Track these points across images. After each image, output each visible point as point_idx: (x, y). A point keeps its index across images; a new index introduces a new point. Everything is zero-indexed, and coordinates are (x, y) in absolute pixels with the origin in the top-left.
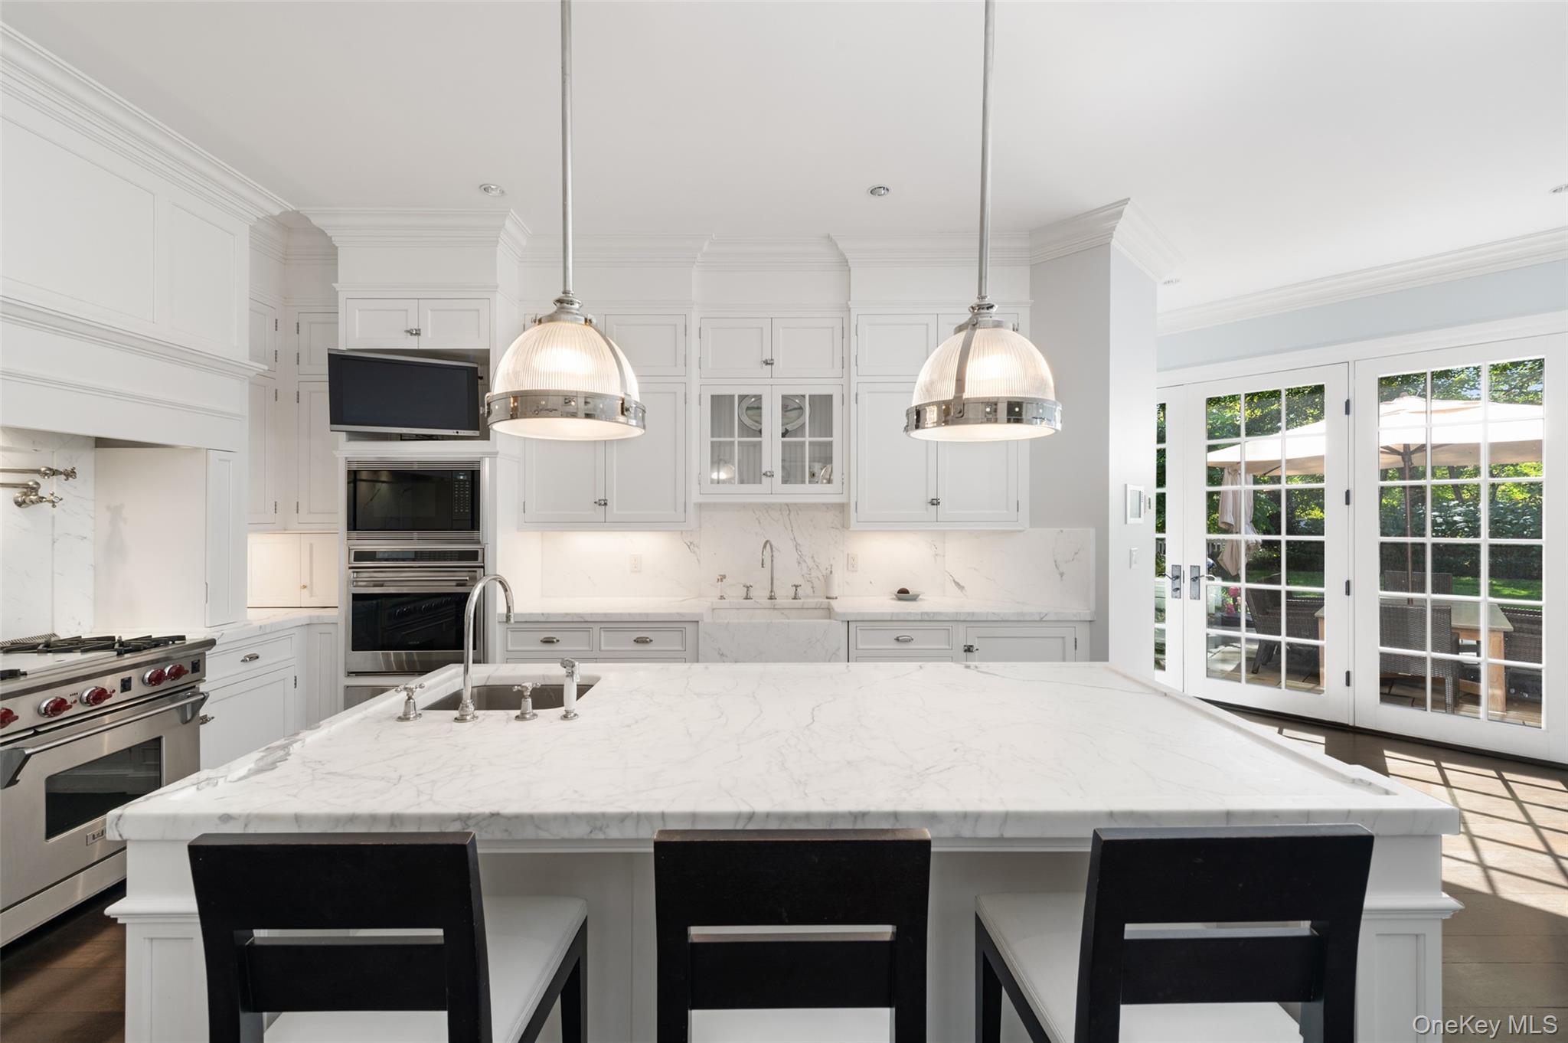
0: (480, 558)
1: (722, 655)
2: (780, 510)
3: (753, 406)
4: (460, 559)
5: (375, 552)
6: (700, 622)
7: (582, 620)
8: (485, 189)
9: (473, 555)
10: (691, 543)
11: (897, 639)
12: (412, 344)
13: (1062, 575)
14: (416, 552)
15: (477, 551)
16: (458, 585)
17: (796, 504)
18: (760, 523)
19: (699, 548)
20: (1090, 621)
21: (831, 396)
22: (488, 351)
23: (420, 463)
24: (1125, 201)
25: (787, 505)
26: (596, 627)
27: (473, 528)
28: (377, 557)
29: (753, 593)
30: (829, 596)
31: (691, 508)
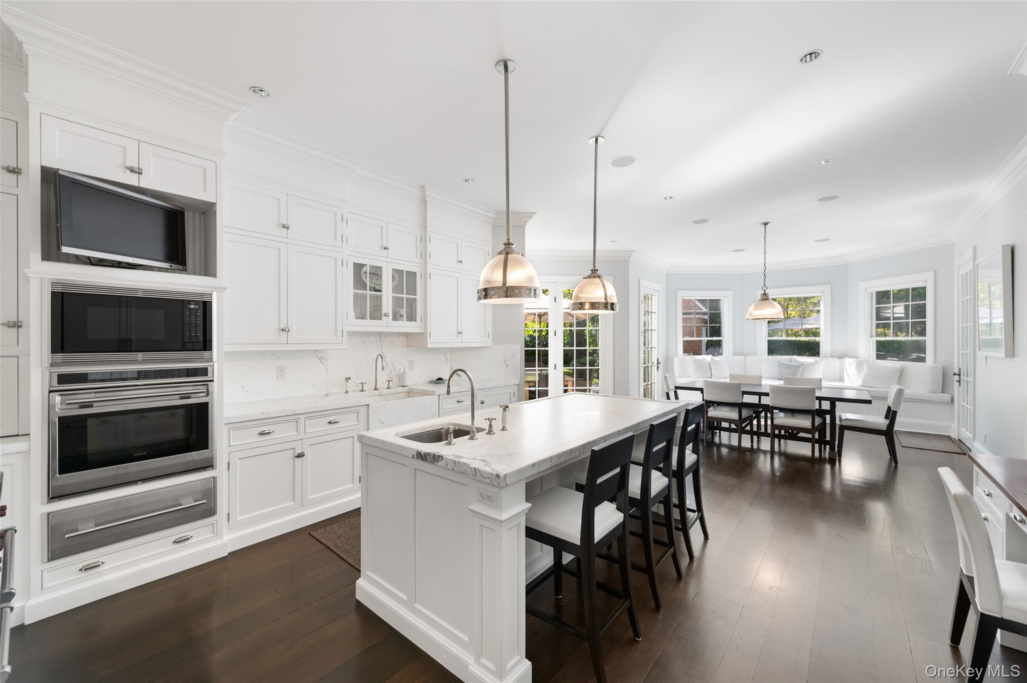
0: (210, 374)
1: (382, 423)
2: (376, 336)
3: (376, 272)
4: (188, 376)
5: (87, 374)
6: (370, 405)
7: (295, 413)
8: (254, 91)
9: (204, 372)
10: (321, 358)
11: (458, 402)
12: (131, 180)
13: (507, 365)
14: (138, 371)
15: (207, 368)
16: (181, 398)
17: (384, 333)
18: (364, 344)
19: (326, 360)
20: (518, 384)
21: (415, 273)
22: (214, 205)
23: (144, 291)
24: (535, 213)
25: (379, 333)
26: (302, 418)
27: (205, 349)
28: (89, 379)
29: (365, 387)
30: (403, 385)
31: (345, 333)
